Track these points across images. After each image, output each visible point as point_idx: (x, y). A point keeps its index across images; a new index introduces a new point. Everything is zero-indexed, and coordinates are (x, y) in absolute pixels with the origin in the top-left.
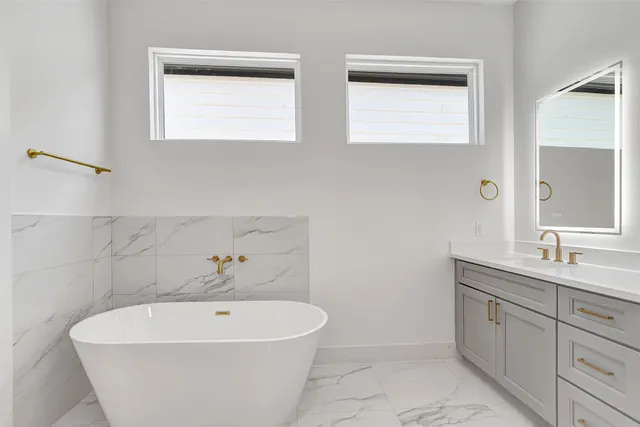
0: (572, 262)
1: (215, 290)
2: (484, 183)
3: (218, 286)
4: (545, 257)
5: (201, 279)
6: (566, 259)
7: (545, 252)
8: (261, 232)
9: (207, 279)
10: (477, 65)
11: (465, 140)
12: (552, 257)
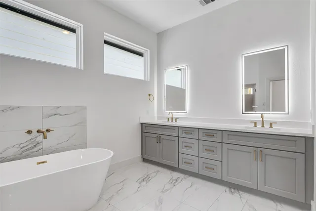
0: (176, 121)
1: (28, 152)
2: (149, 95)
3: (31, 148)
4: (168, 121)
5: (17, 146)
6: (174, 121)
7: (168, 119)
8: (61, 115)
9: (22, 146)
10: (147, 51)
11: (142, 78)
12: (170, 120)
